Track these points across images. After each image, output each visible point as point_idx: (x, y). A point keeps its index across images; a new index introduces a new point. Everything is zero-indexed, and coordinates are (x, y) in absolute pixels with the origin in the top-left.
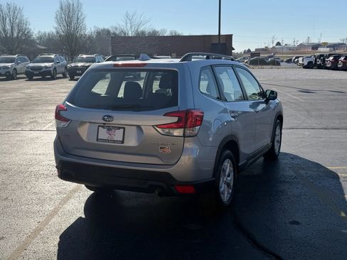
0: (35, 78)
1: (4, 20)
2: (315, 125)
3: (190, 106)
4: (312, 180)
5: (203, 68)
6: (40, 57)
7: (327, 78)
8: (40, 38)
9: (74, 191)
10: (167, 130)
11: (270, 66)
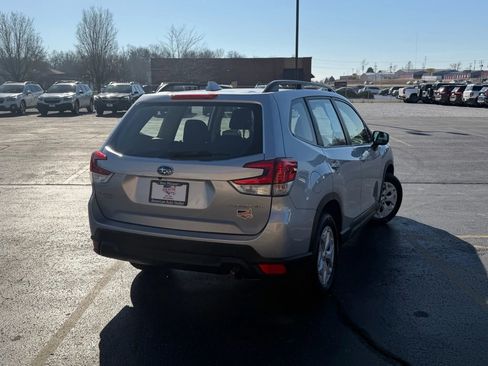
0: (50, 113)
1: (7, 34)
2: (429, 179)
3: (279, 154)
4: (436, 254)
5: (294, 102)
6: (56, 85)
7: (437, 115)
8: (55, 60)
9: (114, 269)
10: (248, 187)
11: (362, 100)
